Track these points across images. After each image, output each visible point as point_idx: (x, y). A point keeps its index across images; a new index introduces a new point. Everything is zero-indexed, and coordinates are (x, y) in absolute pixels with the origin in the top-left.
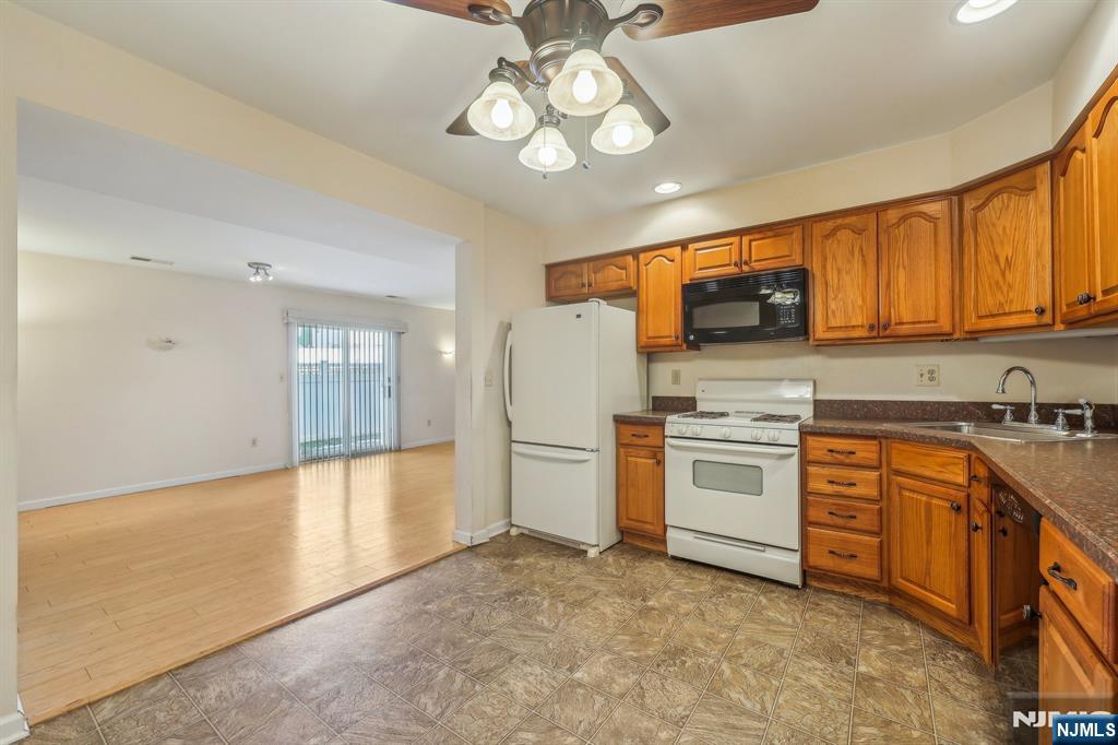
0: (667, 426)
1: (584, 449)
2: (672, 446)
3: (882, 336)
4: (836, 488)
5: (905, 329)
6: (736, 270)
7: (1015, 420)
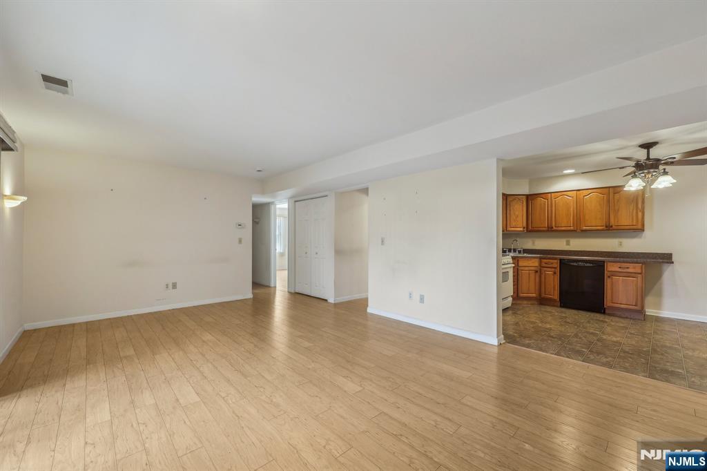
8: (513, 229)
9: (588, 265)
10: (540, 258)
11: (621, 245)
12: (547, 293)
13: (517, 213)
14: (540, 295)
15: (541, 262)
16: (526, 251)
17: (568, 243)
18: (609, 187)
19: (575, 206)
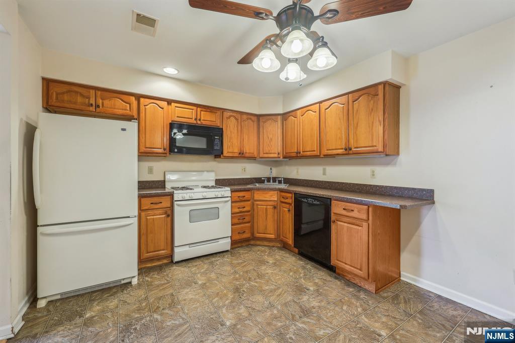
0: (175, 195)
1: (129, 217)
2: (178, 205)
3: (242, 156)
4: (241, 210)
5: (247, 155)
6: (195, 122)
7: (267, 182)
8: (266, 155)
10: (280, 191)
11: (373, 175)
13: (271, 136)
15: (280, 196)
18: (348, 94)
19: (318, 123)
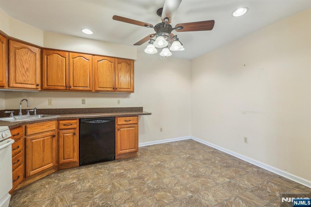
9: (104, 121)
10: (58, 120)
12: (66, 157)
13: (26, 66)
14: (58, 161)
15: (58, 125)
16: (40, 112)
17: (83, 102)
18: (115, 58)
19: (91, 68)
